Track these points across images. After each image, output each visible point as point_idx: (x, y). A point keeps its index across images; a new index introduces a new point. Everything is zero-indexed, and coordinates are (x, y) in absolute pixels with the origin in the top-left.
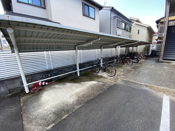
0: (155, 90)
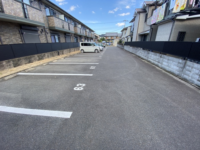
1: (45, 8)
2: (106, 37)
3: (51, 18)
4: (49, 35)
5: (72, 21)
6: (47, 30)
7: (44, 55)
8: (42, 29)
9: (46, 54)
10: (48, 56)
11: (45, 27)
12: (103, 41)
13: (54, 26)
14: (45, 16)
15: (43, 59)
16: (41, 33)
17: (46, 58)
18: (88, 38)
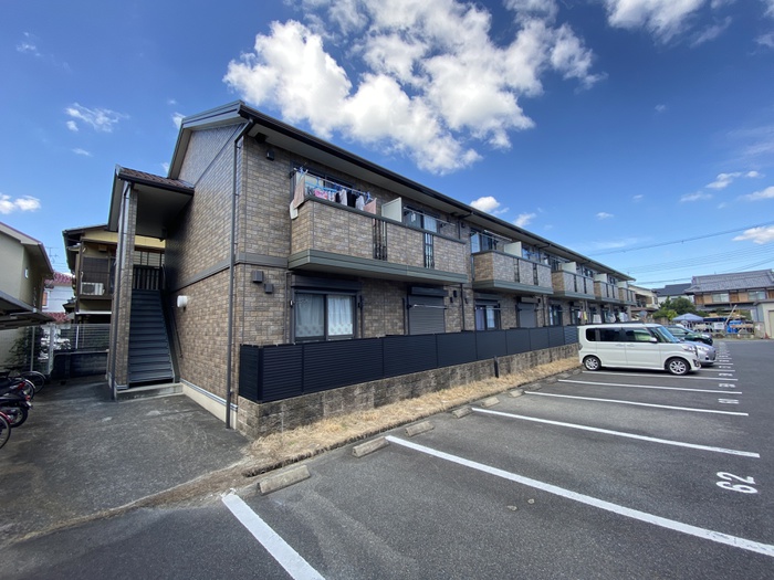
0: (189, 499)
1: (470, 235)
2: (699, 295)
3: (486, 256)
4: (471, 305)
5: (542, 256)
6: (468, 294)
7: (453, 371)
8: (455, 292)
9: (458, 371)
10: (463, 378)
11: (464, 286)
12: (680, 313)
13: (489, 278)
14: (469, 253)
15: (448, 387)
16: (451, 301)
17: (456, 383)
18: (602, 306)
